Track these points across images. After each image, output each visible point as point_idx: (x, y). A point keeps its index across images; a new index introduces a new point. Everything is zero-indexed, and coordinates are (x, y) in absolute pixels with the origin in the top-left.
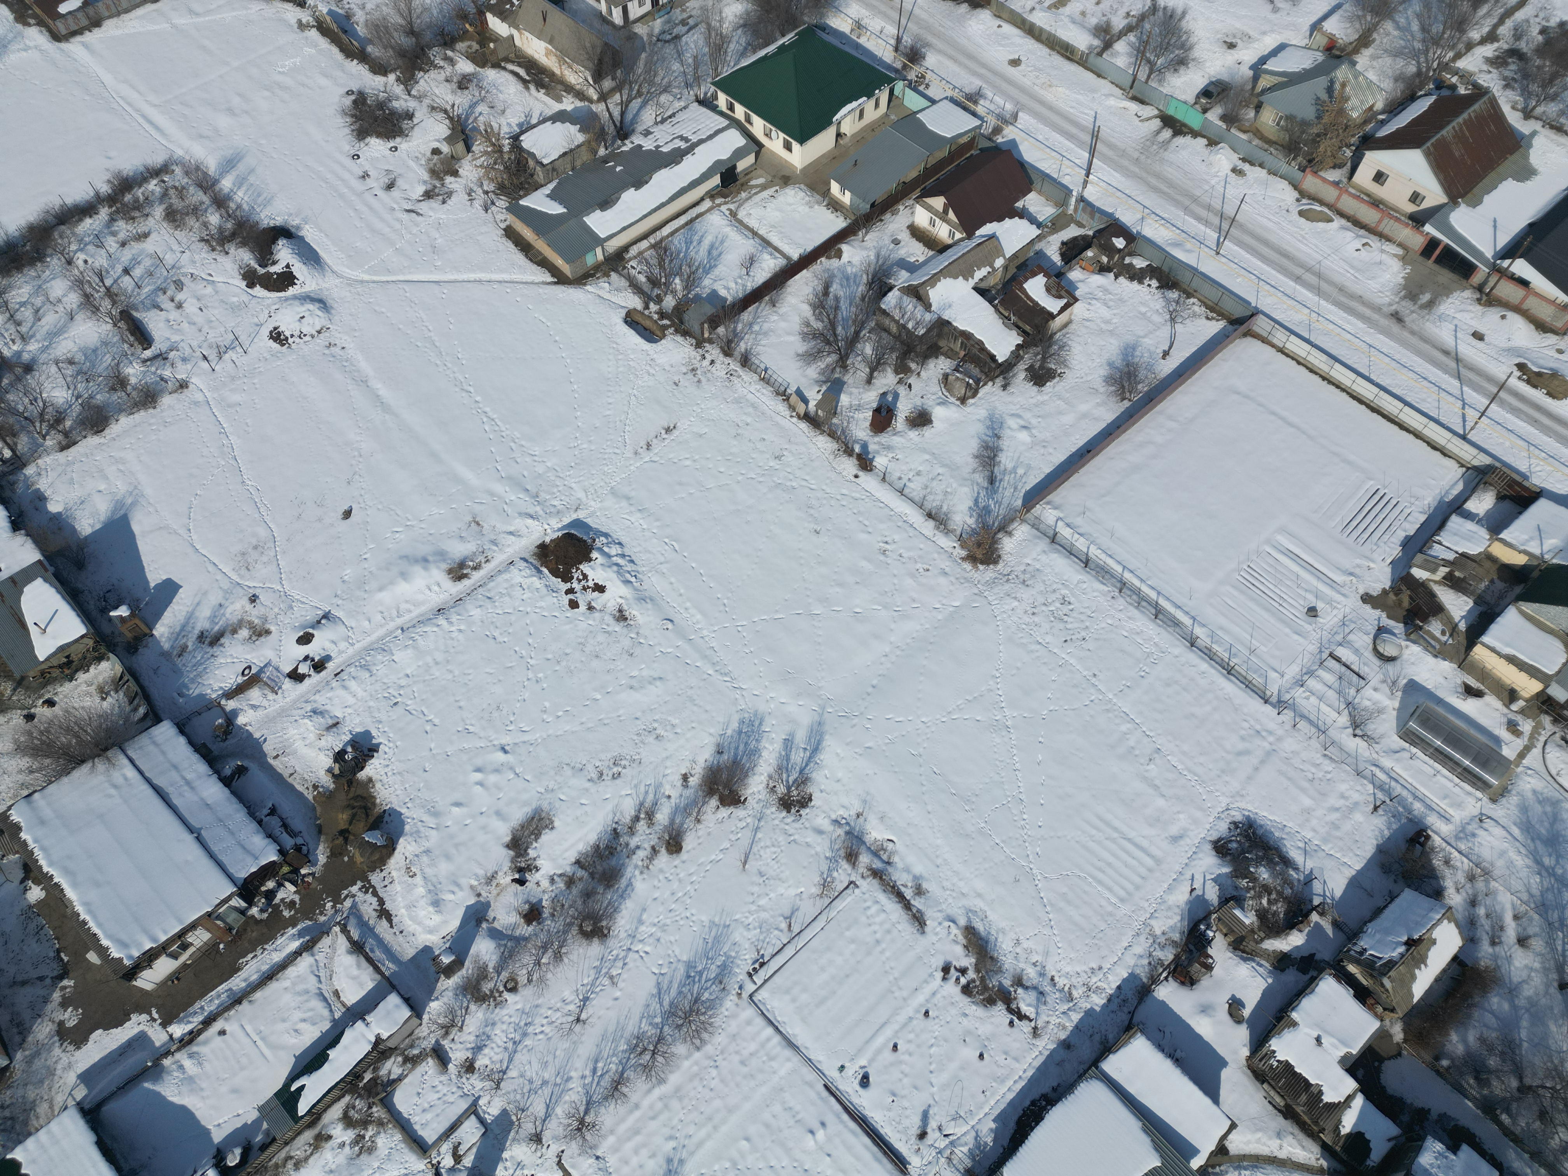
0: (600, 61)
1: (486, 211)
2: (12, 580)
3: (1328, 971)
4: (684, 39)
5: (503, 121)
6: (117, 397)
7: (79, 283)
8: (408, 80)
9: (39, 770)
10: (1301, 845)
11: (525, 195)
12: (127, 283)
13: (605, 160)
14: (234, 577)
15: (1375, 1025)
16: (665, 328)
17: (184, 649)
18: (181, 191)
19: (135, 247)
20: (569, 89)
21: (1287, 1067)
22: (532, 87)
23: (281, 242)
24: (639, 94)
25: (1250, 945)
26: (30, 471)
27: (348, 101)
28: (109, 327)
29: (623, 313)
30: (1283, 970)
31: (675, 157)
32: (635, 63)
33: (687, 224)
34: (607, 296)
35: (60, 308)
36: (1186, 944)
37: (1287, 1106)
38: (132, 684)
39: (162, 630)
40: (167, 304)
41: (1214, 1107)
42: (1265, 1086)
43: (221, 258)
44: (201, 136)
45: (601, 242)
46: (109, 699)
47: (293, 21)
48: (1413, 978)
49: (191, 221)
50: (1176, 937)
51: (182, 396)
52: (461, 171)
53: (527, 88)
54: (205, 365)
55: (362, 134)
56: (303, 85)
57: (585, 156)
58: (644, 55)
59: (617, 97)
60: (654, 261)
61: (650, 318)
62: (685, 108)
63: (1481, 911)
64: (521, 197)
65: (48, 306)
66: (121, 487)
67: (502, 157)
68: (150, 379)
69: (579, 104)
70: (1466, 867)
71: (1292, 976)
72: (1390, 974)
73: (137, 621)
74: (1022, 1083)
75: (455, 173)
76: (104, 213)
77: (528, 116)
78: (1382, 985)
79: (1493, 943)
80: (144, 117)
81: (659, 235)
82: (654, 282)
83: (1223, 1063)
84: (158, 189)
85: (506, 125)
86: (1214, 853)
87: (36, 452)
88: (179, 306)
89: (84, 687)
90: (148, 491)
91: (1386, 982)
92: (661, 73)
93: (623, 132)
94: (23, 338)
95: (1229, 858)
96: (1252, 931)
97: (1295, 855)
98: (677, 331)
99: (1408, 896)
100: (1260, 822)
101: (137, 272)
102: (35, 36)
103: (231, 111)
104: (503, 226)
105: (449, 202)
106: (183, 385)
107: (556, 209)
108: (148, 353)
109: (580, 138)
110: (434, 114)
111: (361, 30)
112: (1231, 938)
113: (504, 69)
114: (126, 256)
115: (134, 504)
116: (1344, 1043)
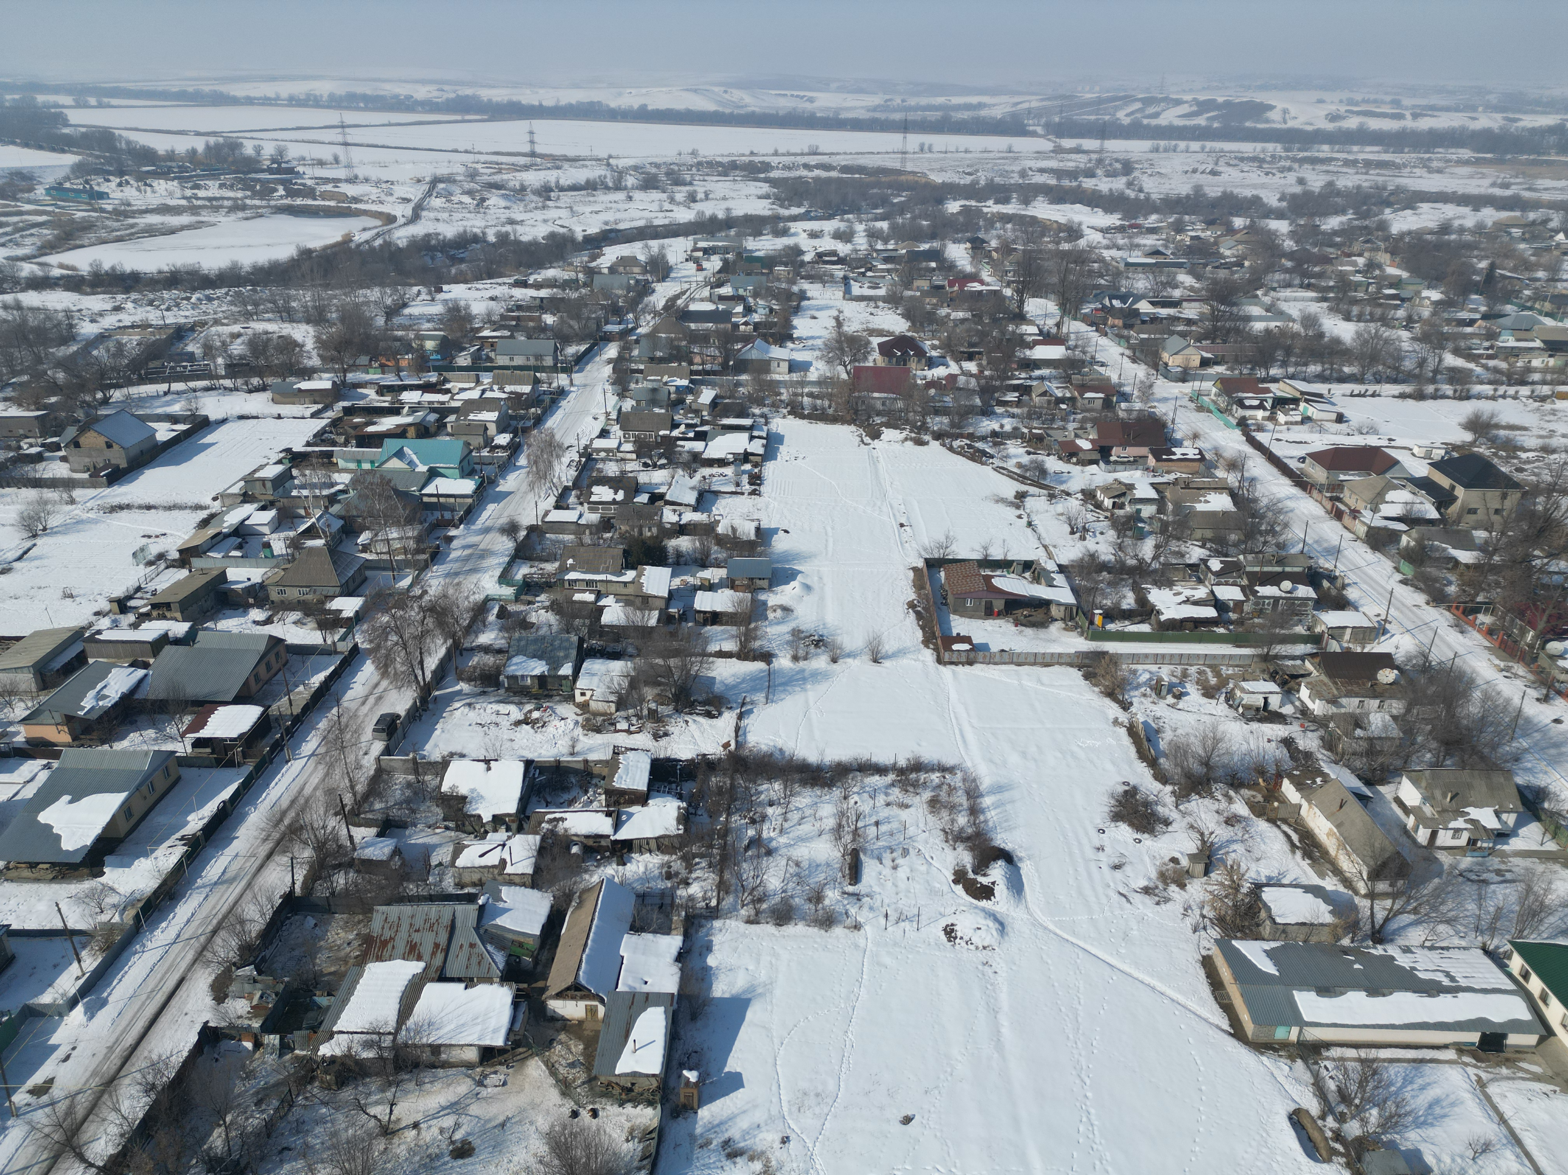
0: (1384, 865)
1: (1195, 931)
2: (647, 995)
4: (1493, 887)
5: (1253, 867)
6: (809, 907)
7: (842, 814)
8: (1181, 796)
9: (546, 1165)
11: (1241, 939)
12: (872, 831)
13: (1345, 951)
14: (785, 1109)
16: (1334, 1152)
17: (708, 1143)
18: (952, 789)
19: (894, 810)
20: (1337, 872)
22: (1299, 854)
23: (1001, 863)
24: (1415, 911)
26: (717, 924)
27: (1121, 789)
28: (839, 855)
29: (1292, 1107)
31: (1432, 989)
32: (1423, 883)
33: (1414, 1061)
34: (1281, 1079)
35: (817, 824)
38: (654, 1143)
39: (706, 1114)
40: (887, 862)
43: (948, 850)
44: (991, 761)
45: (1302, 1024)
46: (630, 1144)
47: (1111, 717)
49: (945, 813)
51: (851, 935)
52: (1188, 887)
53: (1293, 852)
54: (883, 921)
55: (1117, 817)
56: (1092, 762)
57: (1325, 937)
58: (1436, 880)
59: (1388, 903)
60: (1355, 1076)
61: (1321, 1130)
62: (1465, 948)
64: (1236, 938)
65: (812, 819)
66: (763, 976)
67: (1235, 895)
68: (839, 908)
69: (1341, 888)
73: (695, 1092)
75: (1182, 886)
76: (891, 777)
77: (1282, 874)
80: (961, 731)
81: (1373, 1053)
82: (1344, 1097)
84: (937, 781)
85: (1255, 871)
87: (731, 912)
88: (895, 868)
89: (623, 1119)
90: (777, 992)
92: (1450, 904)
93: (1379, 936)
94: (781, 831)
98: (1348, 1165)
101: (883, 828)
102: (928, 655)
103: (1024, 755)
104: (1204, 953)
105: (1163, 906)
106: (857, 927)
107: (1268, 967)
108: (850, 889)
109: (1328, 919)
110: (1190, 831)
111: (1163, 745)
113: (1279, 827)
114: (884, 813)
115: (761, 995)
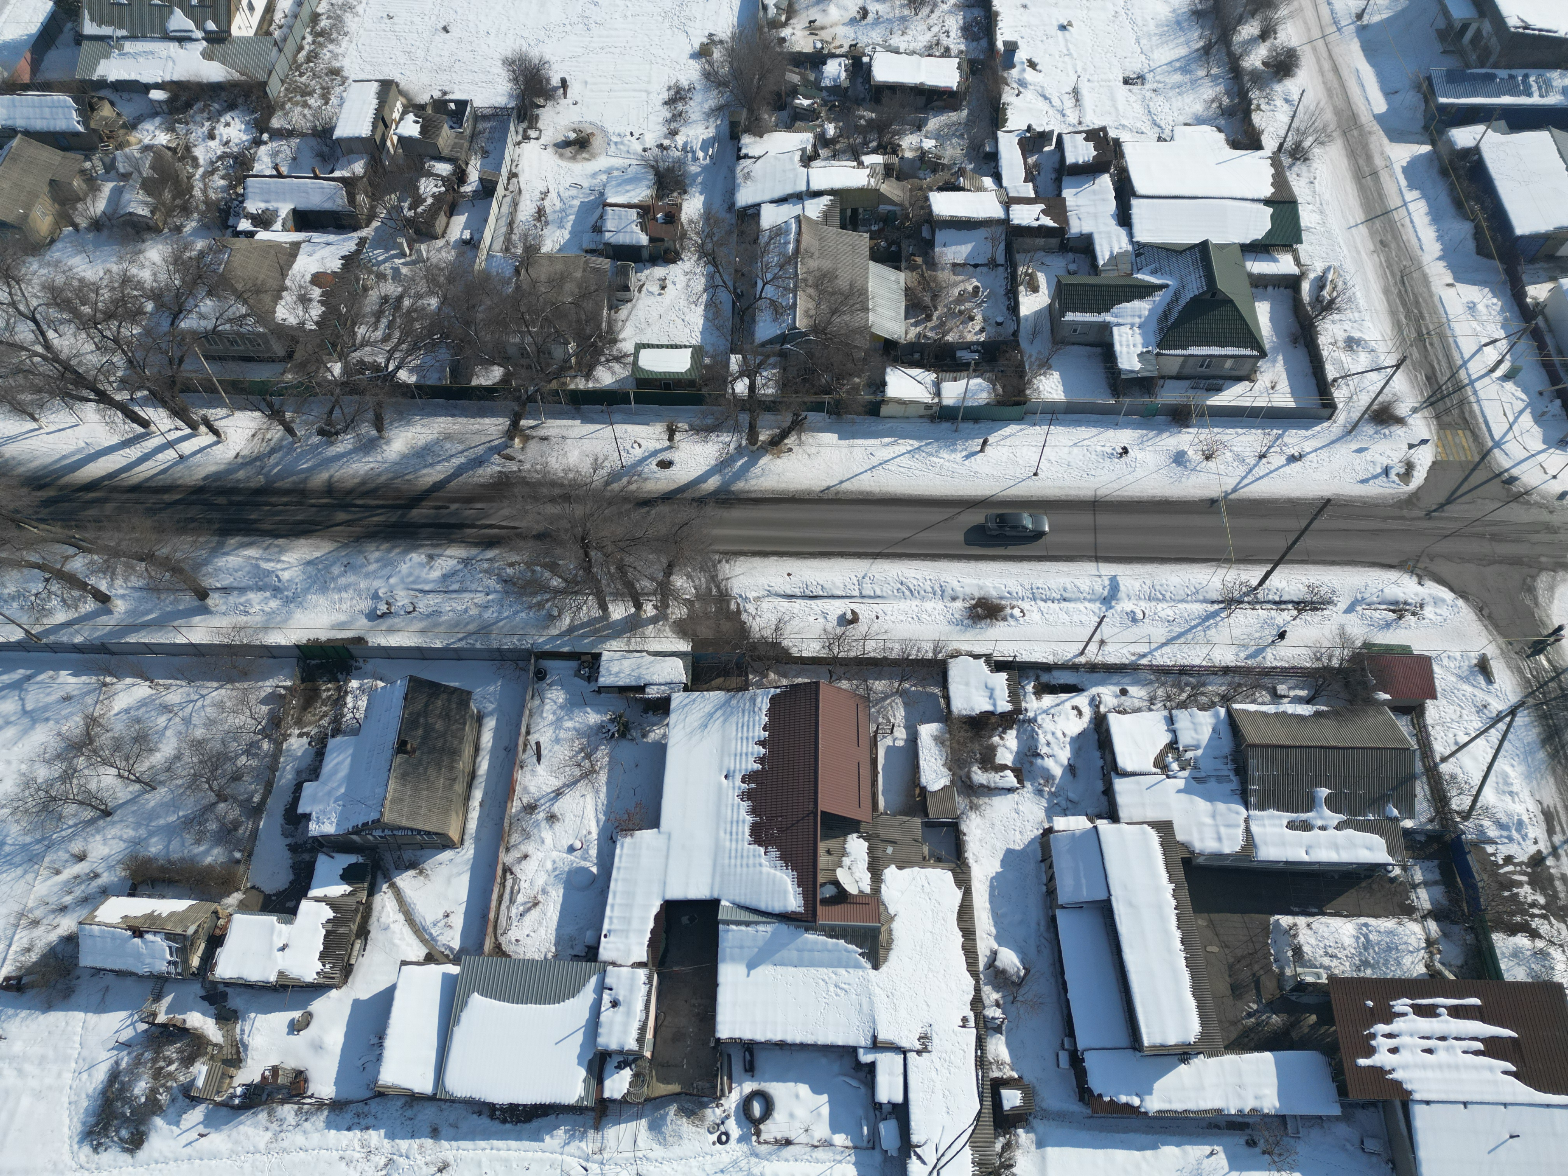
3: (211, 978)
10: (85, 1076)
15: (238, 918)
21: (323, 956)
25: (228, 1052)
30: (235, 1012)
36: (265, 1103)
37: (358, 936)
41: (399, 986)
42: (352, 961)
48: (172, 914)
50: (263, 1116)
63: (68, 899)
70: (25, 933)
71: (235, 1001)
72: (179, 931)
74: (496, 1143)
78: (196, 932)
79: (97, 876)
83: (356, 1003)
86: (146, 1145)
91: (191, 931)
95: (143, 1128)
96: (212, 1058)
97: (101, 1075)
99: (87, 960)
100: (79, 1128)
112: (232, 1071)
116: (272, 929)
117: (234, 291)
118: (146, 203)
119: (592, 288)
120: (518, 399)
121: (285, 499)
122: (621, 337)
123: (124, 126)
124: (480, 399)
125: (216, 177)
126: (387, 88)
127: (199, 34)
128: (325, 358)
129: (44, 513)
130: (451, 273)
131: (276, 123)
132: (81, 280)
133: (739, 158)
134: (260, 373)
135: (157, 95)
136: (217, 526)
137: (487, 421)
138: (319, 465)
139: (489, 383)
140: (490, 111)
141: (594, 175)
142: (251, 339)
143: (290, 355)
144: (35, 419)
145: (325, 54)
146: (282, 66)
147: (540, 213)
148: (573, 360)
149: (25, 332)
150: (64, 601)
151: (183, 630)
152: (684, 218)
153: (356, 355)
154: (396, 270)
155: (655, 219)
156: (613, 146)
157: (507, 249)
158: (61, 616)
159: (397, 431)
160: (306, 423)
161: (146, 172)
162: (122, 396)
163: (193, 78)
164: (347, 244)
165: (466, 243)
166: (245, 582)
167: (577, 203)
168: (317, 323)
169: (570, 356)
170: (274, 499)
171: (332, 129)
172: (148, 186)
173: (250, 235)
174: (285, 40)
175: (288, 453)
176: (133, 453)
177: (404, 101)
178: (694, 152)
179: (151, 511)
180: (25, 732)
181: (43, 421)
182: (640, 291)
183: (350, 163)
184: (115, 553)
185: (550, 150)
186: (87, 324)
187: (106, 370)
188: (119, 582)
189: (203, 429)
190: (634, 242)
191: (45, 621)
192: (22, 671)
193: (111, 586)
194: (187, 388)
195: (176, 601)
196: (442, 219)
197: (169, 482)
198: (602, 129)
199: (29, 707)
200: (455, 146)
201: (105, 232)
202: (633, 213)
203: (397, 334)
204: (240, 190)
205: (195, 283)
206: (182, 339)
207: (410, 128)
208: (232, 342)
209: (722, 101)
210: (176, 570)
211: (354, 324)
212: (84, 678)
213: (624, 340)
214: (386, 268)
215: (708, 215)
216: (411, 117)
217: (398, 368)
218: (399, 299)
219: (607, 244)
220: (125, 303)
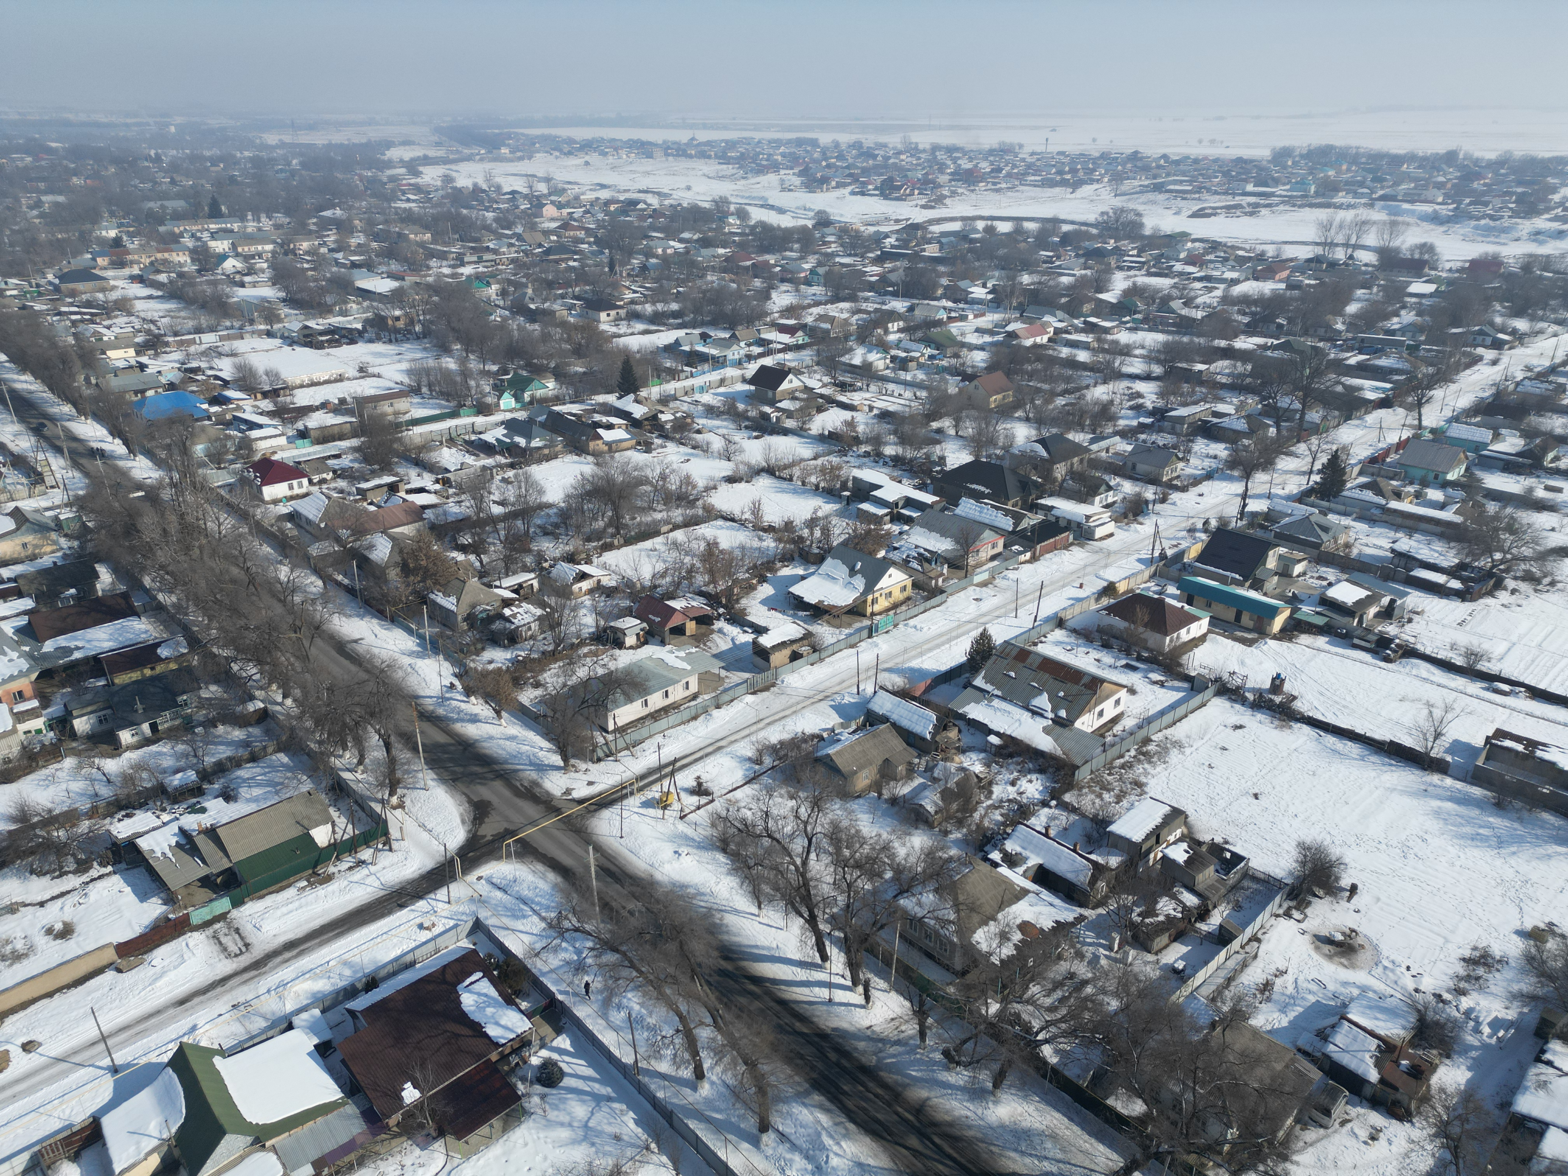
117: (956, 899)
118: (936, 804)
119: (1287, 1089)
120: (1145, 1148)
121: (880, 1091)
122: (1295, 1158)
123: (958, 749)
124: (1107, 1121)
125: (997, 812)
126: (1175, 815)
127: (1050, 715)
128: (990, 993)
129: (716, 978)
130: (1146, 988)
131: (1068, 797)
132: (858, 831)
133: (1538, 1060)
134: (931, 973)
135: (993, 739)
136: (814, 1075)
137: (1101, 1147)
138: (926, 1081)
139: (1125, 1112)
140: (1262, 876)
141: (1345, 984)
142: (945, 942)
143: (964, 973)
144: (760, 907)
145: (1139, 769)
146: (1099, 761)
147: (1266, 987)
148: (1226, 1148)
149: (798, 845)
150: (675, 1055)
151: (730, 1147)
152: (1435, 1080)
153: (1017, 1007)
154: (1096, 958)
155: (1397, 1063)
156: (1380, 969)
157: (1213, 1000)
158: (664, 1067)
159: (1010, 1097)
160: (939, 1037)
161: (951, 784)
162: (824, 927)
163: (1027, 741)
164: (1067, 913)
165: (1175, 971)
166: (801, 1142)
167: (1312, 999)
168: (1002, 961)
169: (1226, 1141)
170: (871, 1085)
171: (1111, 823)
172: (946, 794)
173: (995, 865)
174: (1113, 745)
175: (908, 1053)
176: (802, 974)
177: (1185, 831)
178: (1478, 1023)
179: (780, 1029)
180: (574, 1142)
181: (764, 911)
182: (1343, 1123)
183: (1109, 854)
184: (733, 1044)
185: (1307, 937)
186: (840, 862)
187: (828, 902)
188: (719, 1069)
189: (860, 989)
190: (1360, 1072)
191: (653, 1062)
192: (609, 1090)
193: (712, 1068)
194: (872, 951)
195: (742, 1117)
196: (1164, 939)
197: (808, 1014)
198: (1376, 948)
199: (590, 1124)
200: (1211, 887)
201: (896, 809)
202: (1373, 1043)
203: (1064, 1011)
204: (1009, 830)
205: (931, 877)
206: (894, 911)
207: (1179, 854)
208: (928, 936)
209: (1540, 992)
210: (762, 1090)
211: (1032, 980)
212: (640, 1130)
213: (1297, 1163)
214: (1089, 951)
215: (1468, 1095)
216: (1184, 846)
217: (1046, 1041)
218: (1085, 983)
219: (1327, 1057)
220: (875, 862)
